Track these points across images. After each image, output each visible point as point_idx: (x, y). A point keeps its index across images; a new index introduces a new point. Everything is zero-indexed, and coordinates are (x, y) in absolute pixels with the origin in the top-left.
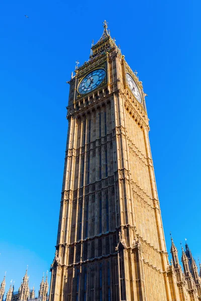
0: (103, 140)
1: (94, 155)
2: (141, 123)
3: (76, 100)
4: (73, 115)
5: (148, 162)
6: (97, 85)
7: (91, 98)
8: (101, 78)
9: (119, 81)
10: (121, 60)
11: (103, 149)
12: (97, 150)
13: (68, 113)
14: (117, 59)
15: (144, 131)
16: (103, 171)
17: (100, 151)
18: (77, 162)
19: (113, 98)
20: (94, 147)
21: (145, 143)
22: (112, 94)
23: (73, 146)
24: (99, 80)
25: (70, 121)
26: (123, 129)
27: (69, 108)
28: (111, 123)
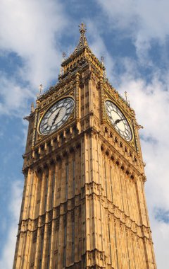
0: (69, 204)
1: (57, 229)
2: (131, 171)
3: (35, 145)
4: (31, 167)
5: (142, 231)
6: (63, 121)
7: (55, 140)
8: (68, 111)
9: (92, 114)
10: (96, 83)
11: (69, 218)
12: (61, 220)
13: (25, 164)
14: (91, 82)
15: (136, 183)
16: (68, 253)
17: (65, 221)
18: (34, 240)
19: (83, 141)
20: (57, 215)
21: (138, 202)
22: (82, 135)
23: (29, 215)
24: (67, 114)
25: (26, 177)
26: (96, 186)
27: (27, 157)
28: (80, 177)
